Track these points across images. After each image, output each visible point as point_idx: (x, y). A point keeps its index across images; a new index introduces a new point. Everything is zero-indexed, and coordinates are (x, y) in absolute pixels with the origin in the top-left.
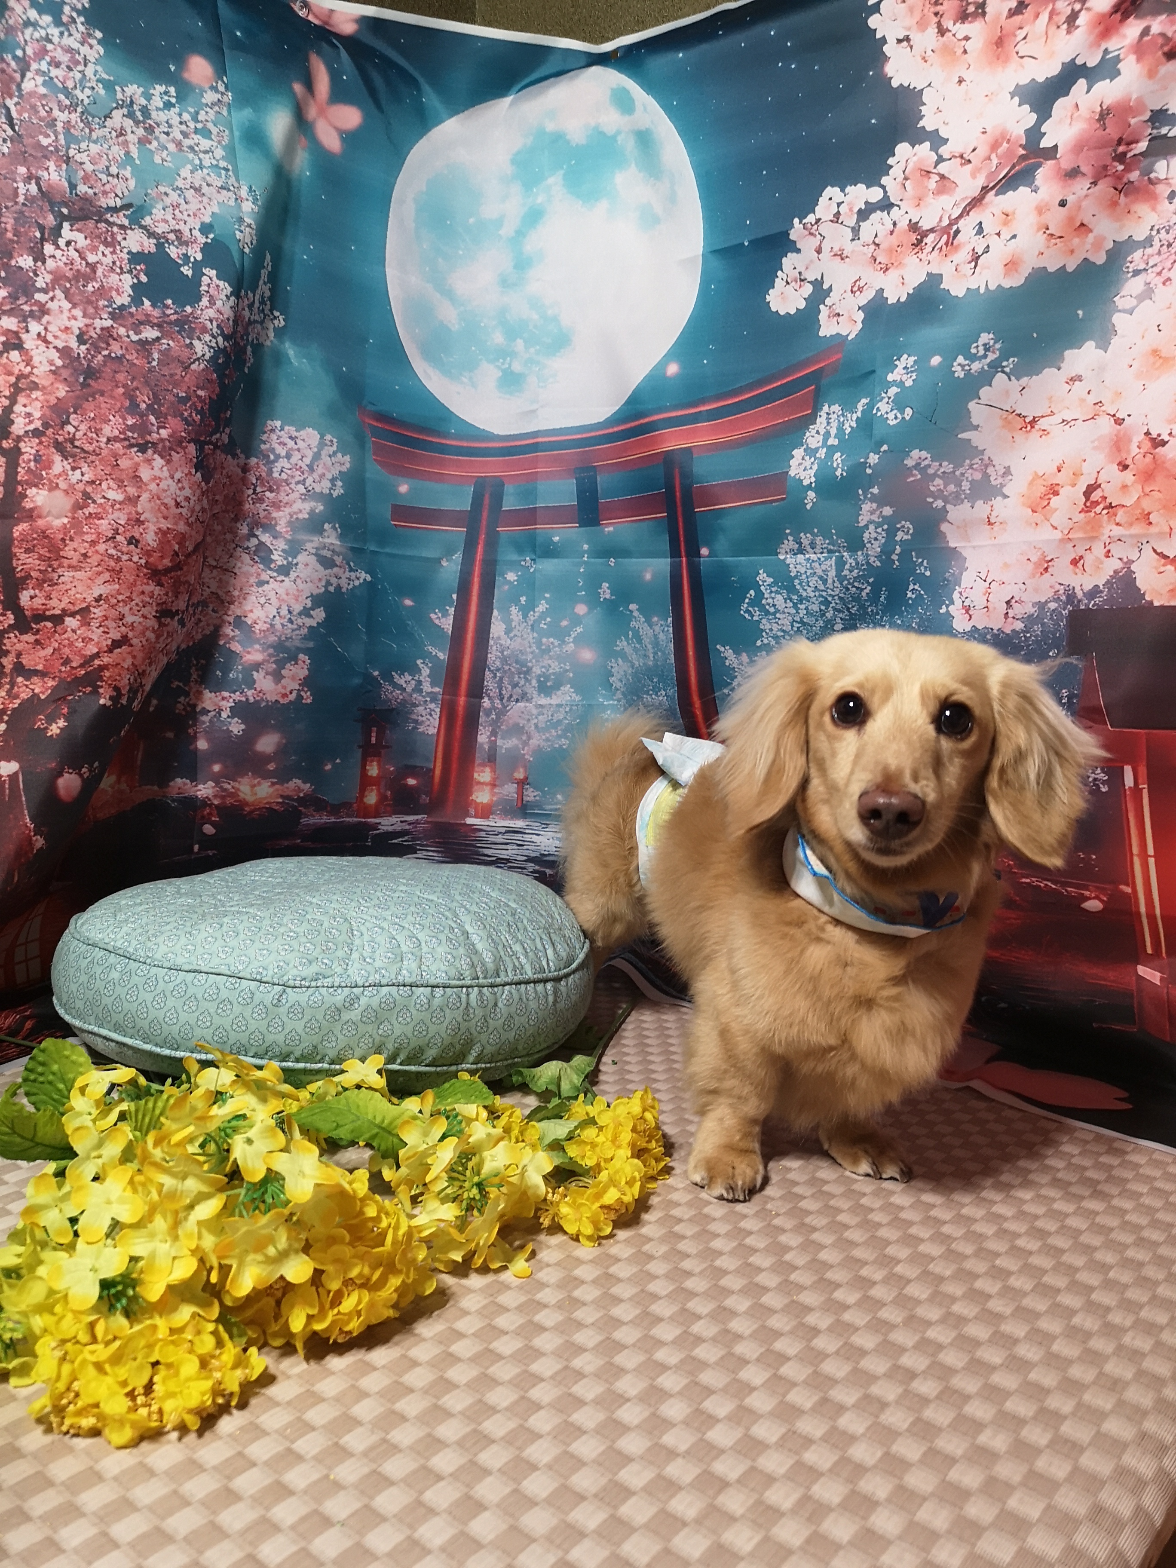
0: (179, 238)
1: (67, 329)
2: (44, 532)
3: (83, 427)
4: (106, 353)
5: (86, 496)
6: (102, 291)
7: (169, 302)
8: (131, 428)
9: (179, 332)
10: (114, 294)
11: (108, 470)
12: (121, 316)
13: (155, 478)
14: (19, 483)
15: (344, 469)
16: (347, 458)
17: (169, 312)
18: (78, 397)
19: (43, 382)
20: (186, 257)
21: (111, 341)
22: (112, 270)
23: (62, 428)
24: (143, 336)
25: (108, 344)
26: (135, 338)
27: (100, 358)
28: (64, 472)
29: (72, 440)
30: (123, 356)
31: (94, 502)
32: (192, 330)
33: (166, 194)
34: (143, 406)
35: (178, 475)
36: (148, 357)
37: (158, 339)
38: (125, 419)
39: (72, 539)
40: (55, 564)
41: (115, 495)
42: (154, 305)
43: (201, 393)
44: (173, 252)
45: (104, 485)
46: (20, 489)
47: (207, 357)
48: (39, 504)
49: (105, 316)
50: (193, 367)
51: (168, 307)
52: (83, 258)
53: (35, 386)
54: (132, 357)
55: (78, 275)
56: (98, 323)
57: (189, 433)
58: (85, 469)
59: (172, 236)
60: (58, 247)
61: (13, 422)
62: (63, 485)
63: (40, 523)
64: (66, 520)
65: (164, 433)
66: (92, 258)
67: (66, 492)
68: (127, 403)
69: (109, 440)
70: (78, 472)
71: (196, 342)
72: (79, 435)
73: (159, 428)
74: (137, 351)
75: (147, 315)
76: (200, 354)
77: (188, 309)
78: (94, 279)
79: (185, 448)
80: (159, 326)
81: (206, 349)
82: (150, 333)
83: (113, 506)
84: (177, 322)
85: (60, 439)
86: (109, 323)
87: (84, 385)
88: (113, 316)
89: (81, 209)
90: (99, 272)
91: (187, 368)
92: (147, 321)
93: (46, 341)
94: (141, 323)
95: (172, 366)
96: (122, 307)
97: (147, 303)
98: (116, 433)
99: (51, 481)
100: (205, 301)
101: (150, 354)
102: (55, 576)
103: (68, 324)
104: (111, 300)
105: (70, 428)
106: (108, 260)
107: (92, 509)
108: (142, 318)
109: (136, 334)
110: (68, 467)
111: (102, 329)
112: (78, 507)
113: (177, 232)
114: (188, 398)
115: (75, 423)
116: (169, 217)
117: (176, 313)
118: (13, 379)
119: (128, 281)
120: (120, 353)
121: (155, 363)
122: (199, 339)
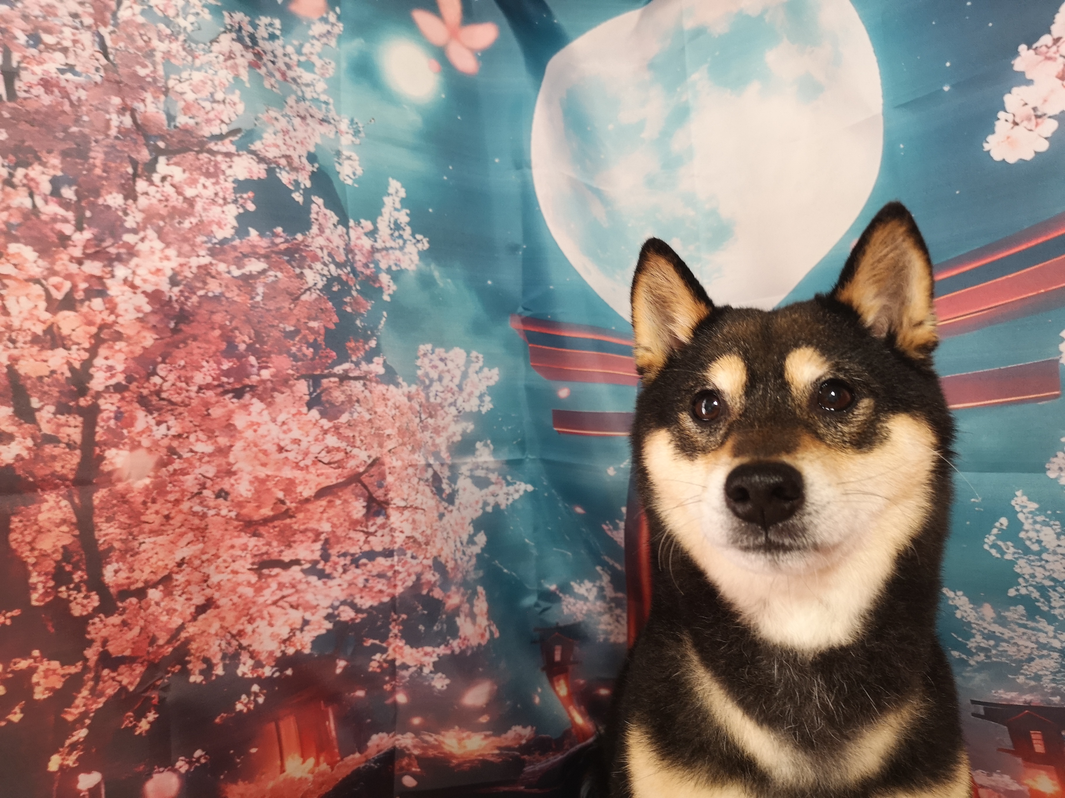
0: (290, 164)
1: (158, 270)
2: (123, 496)
3: (172, 377)
4: (201, 293)
5: (172, 451)
6: (200, 227)
7: (279, 230)
8: (227, 373)
9: (288, 262)
10: (215, 228)
11: (197, 421)
12: (223, 251)
13: (252, 424)
14: (97, 444)
15: (492, 383)
16: (496, 371)
17: (278, 240)
18: (168, 345)
19: (129, 331)
20: (297, 183)
21: (209, 280)
22: (214, 202)
23: (148, 380)
24: (246, 270)
25: (205, 283)
26: (236, 272)
27: (195, 299)
28: (148, 429)
29: (158, 393)
30: (222, 294)
31: (180, 457)
32: (303, 258)
33: (276, 119)
34: (242, 347)
35: (281, 418)
36: (251, 293)
37: (264, 272)
38: (219, 363)
39: (154, 501)
40: (135, 530)
41: (204, 447)
42: (261, 235)
43: (314, 324)
44: (285, 177)
45: (192, 438)
46: (97, 450)
47: (320, 285)
48: (119, 465)
49: (202, 253)
50: (305, 297)
51: (277, 235)
52: (179, 193)
53: (119, 336)
54: (233, 294)
55: (175, 213)
56: (195, 262)
57: (297, 370)
58: (172, 421)
59: (283, 162)
60: (151, 183)
61: (91, 377)
62: (146, 442)
63: (120, 486)
64: (147, 481)
65: (266, 374)
66: (190, 192)
67: (149, 450)
68: (224, 346)
69: (200, 388)
70: (163, 427)
71: (307, 272)
72: (166, 386)
73: (261, 368)
74: (239, 287)
75: (253, 246)
76: (311, 284)
77: (299, 237)
78: (191, 214)
79: (291, 387)
80: (266, 257)
81: (318, 278)
82: (254, 266)
83: (200, 459)
84: (287, 252)
85: (145, 392)
86: (206, 260)
87: (175, 331)
88: (213, 252)
89: (180, 142)
90: (199, 206)
91: (296, 299)
92: (254, 254)
93: (133, 287)
94: (245, 256)
95: (280, 299)
96: (224, 241)
97: (253, 233)
98: (209, 380)
99: (132, 440)
100: (315, 229)
101: (253, 289)
102: (136, 544)
103: (159, 265)
104: (210, 235)
105: (156, 380)
106: (209, 193)
107: (177, 465)
108: (246, 250)
109: (239, 268)
110: (153, 422)
111: (199, 267)
112: (161, 464)
113: (287, 157)
114: (297, 332)
115: (162, 373)
116: (280, 142)
117: (286, 241)
118: (94, 330)
119: (232, 211)
120: (218, 291)
121: (259, 298)
122: (310, 267)
